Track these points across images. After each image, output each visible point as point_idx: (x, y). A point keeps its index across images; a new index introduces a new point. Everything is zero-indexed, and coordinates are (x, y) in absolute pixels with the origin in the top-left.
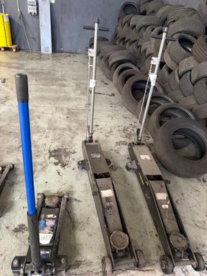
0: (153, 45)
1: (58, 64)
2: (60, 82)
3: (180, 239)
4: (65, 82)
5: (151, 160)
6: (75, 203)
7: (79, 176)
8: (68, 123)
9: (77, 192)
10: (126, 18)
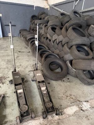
0: (43, 31)
1: (5, 42)
2: (5, 49)
3: (49, 104)
4: (7, 49)
5: (41, 75)
6: (7, 98)
7: (10, 87)
8: (7, 66)
9: (9, 94)
10: (33, 21)
